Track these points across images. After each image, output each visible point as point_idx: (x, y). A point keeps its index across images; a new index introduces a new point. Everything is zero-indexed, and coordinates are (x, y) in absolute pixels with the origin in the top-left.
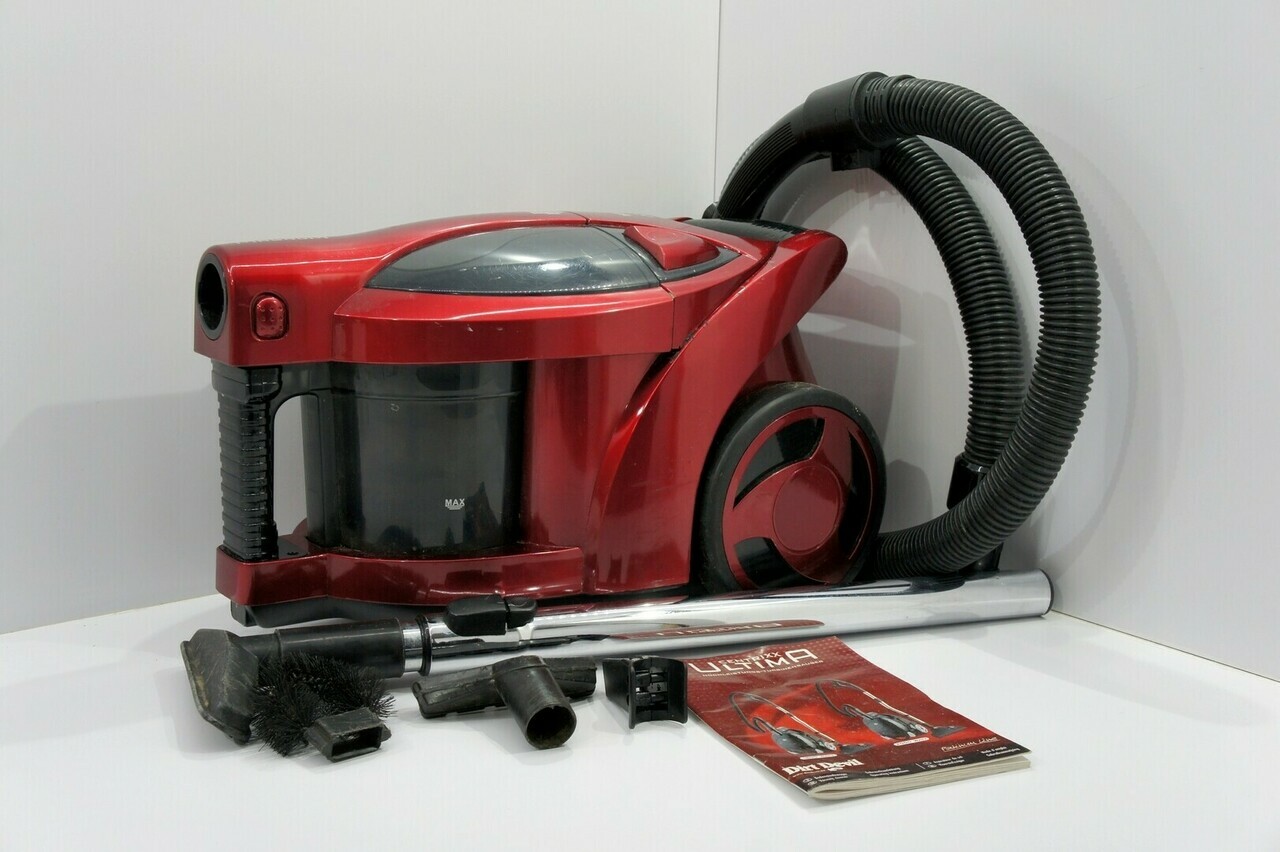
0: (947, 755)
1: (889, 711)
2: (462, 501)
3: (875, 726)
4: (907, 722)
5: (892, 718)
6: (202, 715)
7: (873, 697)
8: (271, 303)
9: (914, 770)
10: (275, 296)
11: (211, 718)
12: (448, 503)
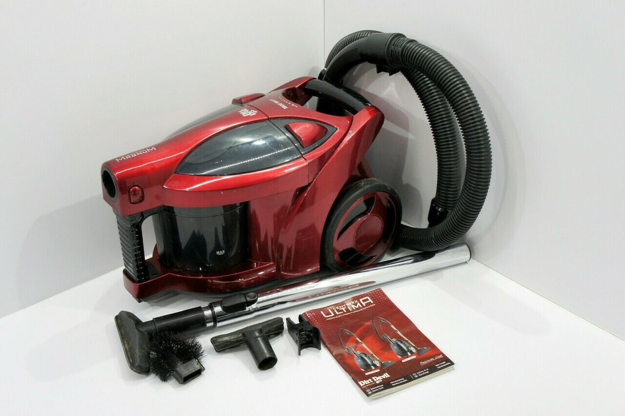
0: (422, 369)
1: (401, 338)
2: (223, 251)
3: (395, 348)
4: (408, 345)
5: (402, 343)
6: (131, 368)
7: (395, 329)
8: (135, 189)
9: (410, 379)
10: (137, 186)
11: (134, 369)
12: (218, 253)
